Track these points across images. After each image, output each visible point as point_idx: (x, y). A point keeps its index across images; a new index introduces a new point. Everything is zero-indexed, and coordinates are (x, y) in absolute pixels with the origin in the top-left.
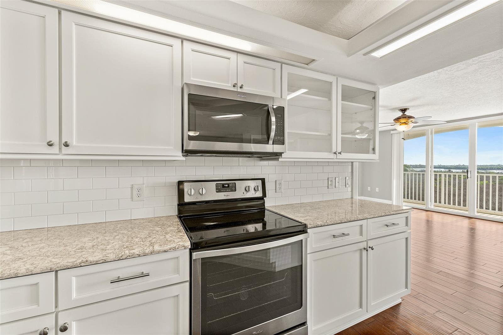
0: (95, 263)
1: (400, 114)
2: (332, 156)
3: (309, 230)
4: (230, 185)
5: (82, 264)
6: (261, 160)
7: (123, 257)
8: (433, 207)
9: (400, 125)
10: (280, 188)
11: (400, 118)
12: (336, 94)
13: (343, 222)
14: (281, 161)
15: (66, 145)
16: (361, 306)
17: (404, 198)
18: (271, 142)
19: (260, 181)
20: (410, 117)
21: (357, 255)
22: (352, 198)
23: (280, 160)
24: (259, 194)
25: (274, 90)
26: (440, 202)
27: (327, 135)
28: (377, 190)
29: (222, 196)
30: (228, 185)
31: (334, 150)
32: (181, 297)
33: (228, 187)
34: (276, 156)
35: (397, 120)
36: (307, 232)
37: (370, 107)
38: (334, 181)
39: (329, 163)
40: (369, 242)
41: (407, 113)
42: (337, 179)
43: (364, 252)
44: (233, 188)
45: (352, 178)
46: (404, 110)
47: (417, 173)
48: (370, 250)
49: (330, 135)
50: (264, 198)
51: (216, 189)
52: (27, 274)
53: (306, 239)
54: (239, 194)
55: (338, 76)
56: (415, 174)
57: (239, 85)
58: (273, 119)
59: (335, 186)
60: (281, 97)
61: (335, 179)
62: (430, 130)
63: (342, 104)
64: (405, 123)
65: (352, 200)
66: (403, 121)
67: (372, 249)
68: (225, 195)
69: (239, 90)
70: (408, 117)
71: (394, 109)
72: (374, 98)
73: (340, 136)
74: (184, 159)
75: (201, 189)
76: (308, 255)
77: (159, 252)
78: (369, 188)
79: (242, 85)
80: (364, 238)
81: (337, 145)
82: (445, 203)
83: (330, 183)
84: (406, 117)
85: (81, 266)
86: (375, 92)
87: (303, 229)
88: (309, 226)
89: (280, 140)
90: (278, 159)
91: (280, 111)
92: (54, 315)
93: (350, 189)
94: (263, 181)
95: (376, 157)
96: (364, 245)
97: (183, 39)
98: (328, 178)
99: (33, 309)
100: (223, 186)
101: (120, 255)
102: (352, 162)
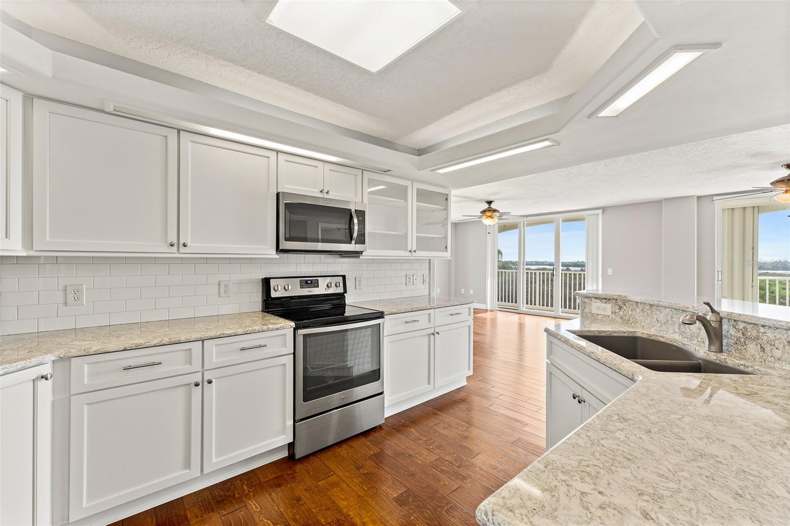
0: (229, 335)
1: (486, 206)
2: (408, 254)
3: (385, 317)
4: (313, 282)
5: (221, 336)
6: (341, 257)
7: (248, 332)
8: (524, 309)
9: (487, 218)
10: (359, 285)
11: (486, 211)
12: (412, 195)
13: (414, 310)
14: (361, 259)
15: (185, 245)
16: (429, 383)
17: (498, 301)
18: (353, 242)
19: (341, 277)
20: (495, 211)
21: (426, 339)
22: (429, 295)
23: (361, 257)
24: (340, 290)
25: (356, 195)
26: (535, 304)
27: (403, 234)
28: (471, 292)
29: (306, 292)
30: (311, 281)
31: (410, 249)
32: (287, 365)
33: (311, 283)
34: (357, 254)
35: (484, 212)
36: (384, 318)
37: (443, 208)
38: (412, 278)
39: (407, 261)
40: (436, 328)
41: (493, 206)
42: (415, 276)
43: (432, 337)
44: (315, 284)
45: (430, 275)
46: (490, 203)
47: (533, 272)
48: (436, 335)
49: (406, 234)
50: (345, 294)
51: (300, 285)
52: (186, 341)
53: (383, 323)
54: (321, 290)
55: (413, 181)
56: (531, 273)
57: (325, 191)
58: (356, 221)
59: (413, 283)
60: (362, 202)
61: (413, 276)
62: (522, 222)
63: (417, 205)
64: (490, 216)
65: (430, 298)
66: (489, 214)
67: (439, 334)
68: (308, 291)
69: (326, 196)
70: (493, 211)
71: (480, 201)
72: (447, 199)
73: (415, 235)
74: (277, 256)
75: (287, 285)
76: (385, 337)
77: (272, 330)
78: (463, 290)
79: (328, 191)
80: (432, 325)
81: (412, 244)
82: (540, 305)
83: (408, 280)
84: (490, 211)
85: (220, 337)
86: (447, 194)
87: (380, 315)
88: (386, 313)
89: (361, 240)
90: (359, 257)
91: (361, 214)
92: (201, 373)
93: (427, 286)
94: (344, 277)
95: (448, 255)
96: (432, 331)
97: (278, 152)
98: (406, 275)
99: (188, 368)
100: (306, 282)
101: (246, 330)
102: (430, 260)
